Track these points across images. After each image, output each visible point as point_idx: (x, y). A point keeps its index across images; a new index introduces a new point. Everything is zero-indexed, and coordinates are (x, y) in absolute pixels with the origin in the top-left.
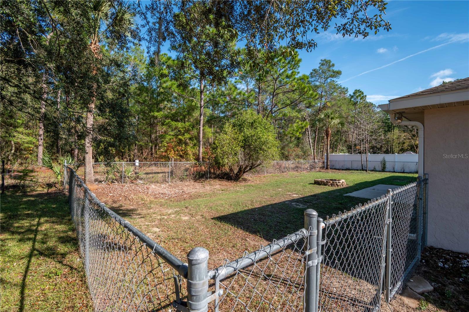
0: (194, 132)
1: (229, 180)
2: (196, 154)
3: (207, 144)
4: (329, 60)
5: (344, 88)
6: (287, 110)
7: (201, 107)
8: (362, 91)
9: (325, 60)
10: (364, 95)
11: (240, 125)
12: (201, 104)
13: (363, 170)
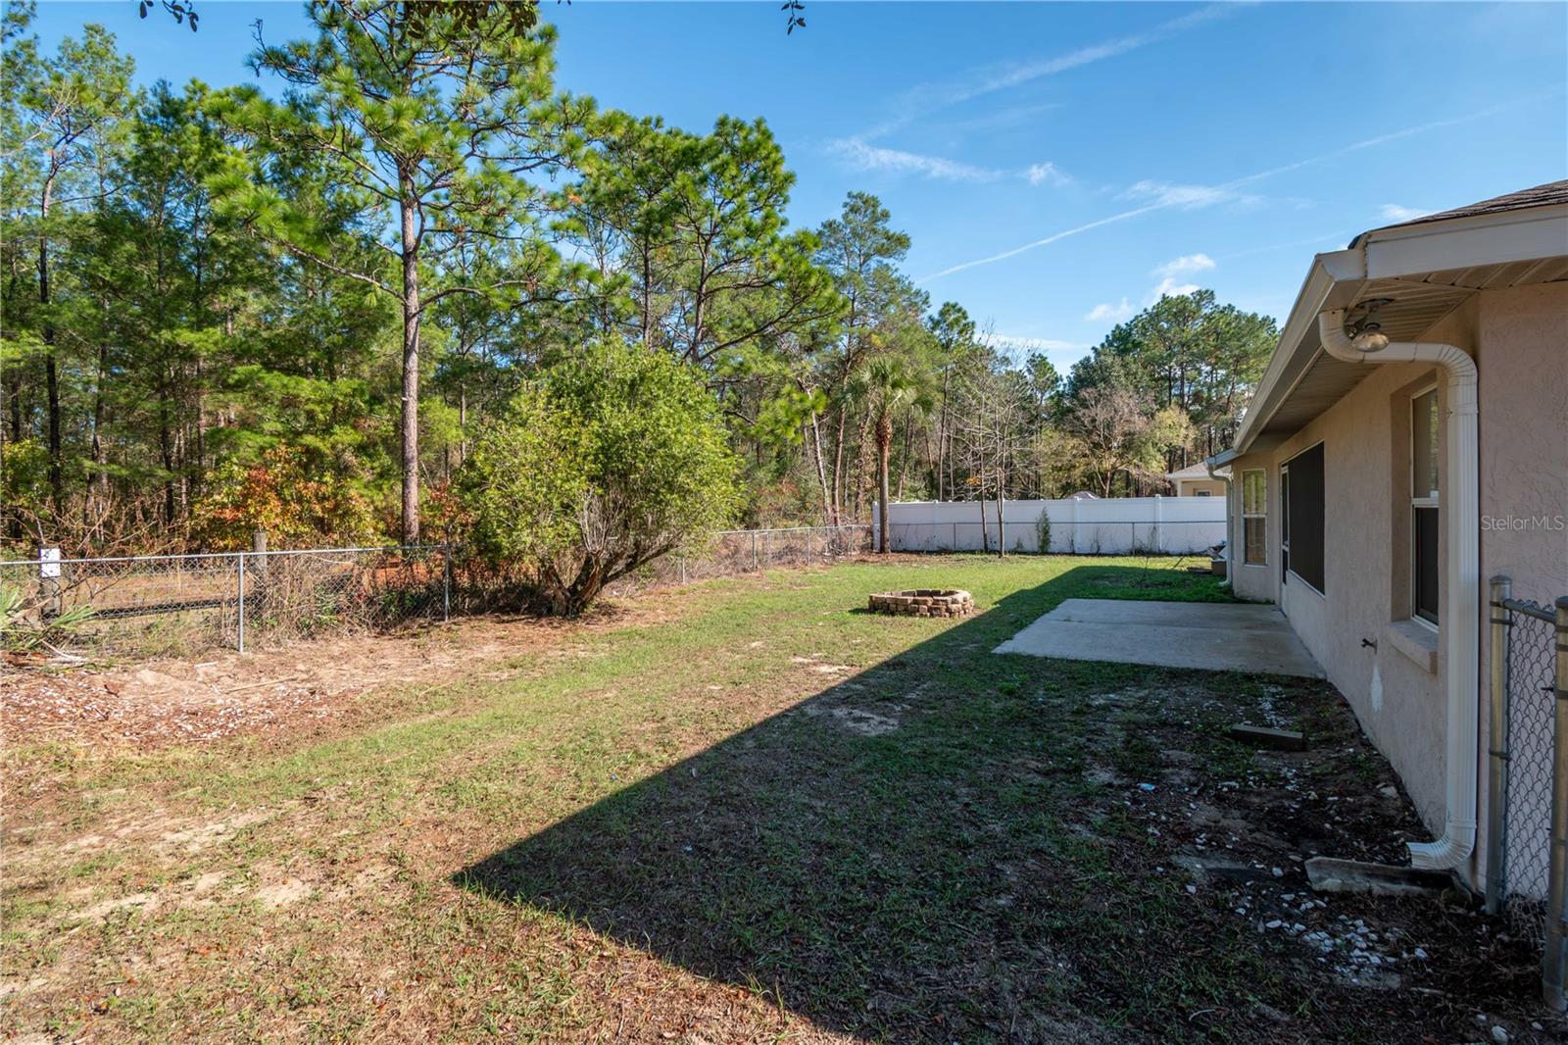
0: (380, 422)
1: (540, 616)
2: (392, 514)
3: (441, 473)
4: (873, 199)
5: (917, 293)
6: (747, 353)
7: (407, 319)
8: (964, 308)
9: (860, 196)
10: (970, 320)
11: (580, 392)
12: (406, 308)
13: (987, 550)
